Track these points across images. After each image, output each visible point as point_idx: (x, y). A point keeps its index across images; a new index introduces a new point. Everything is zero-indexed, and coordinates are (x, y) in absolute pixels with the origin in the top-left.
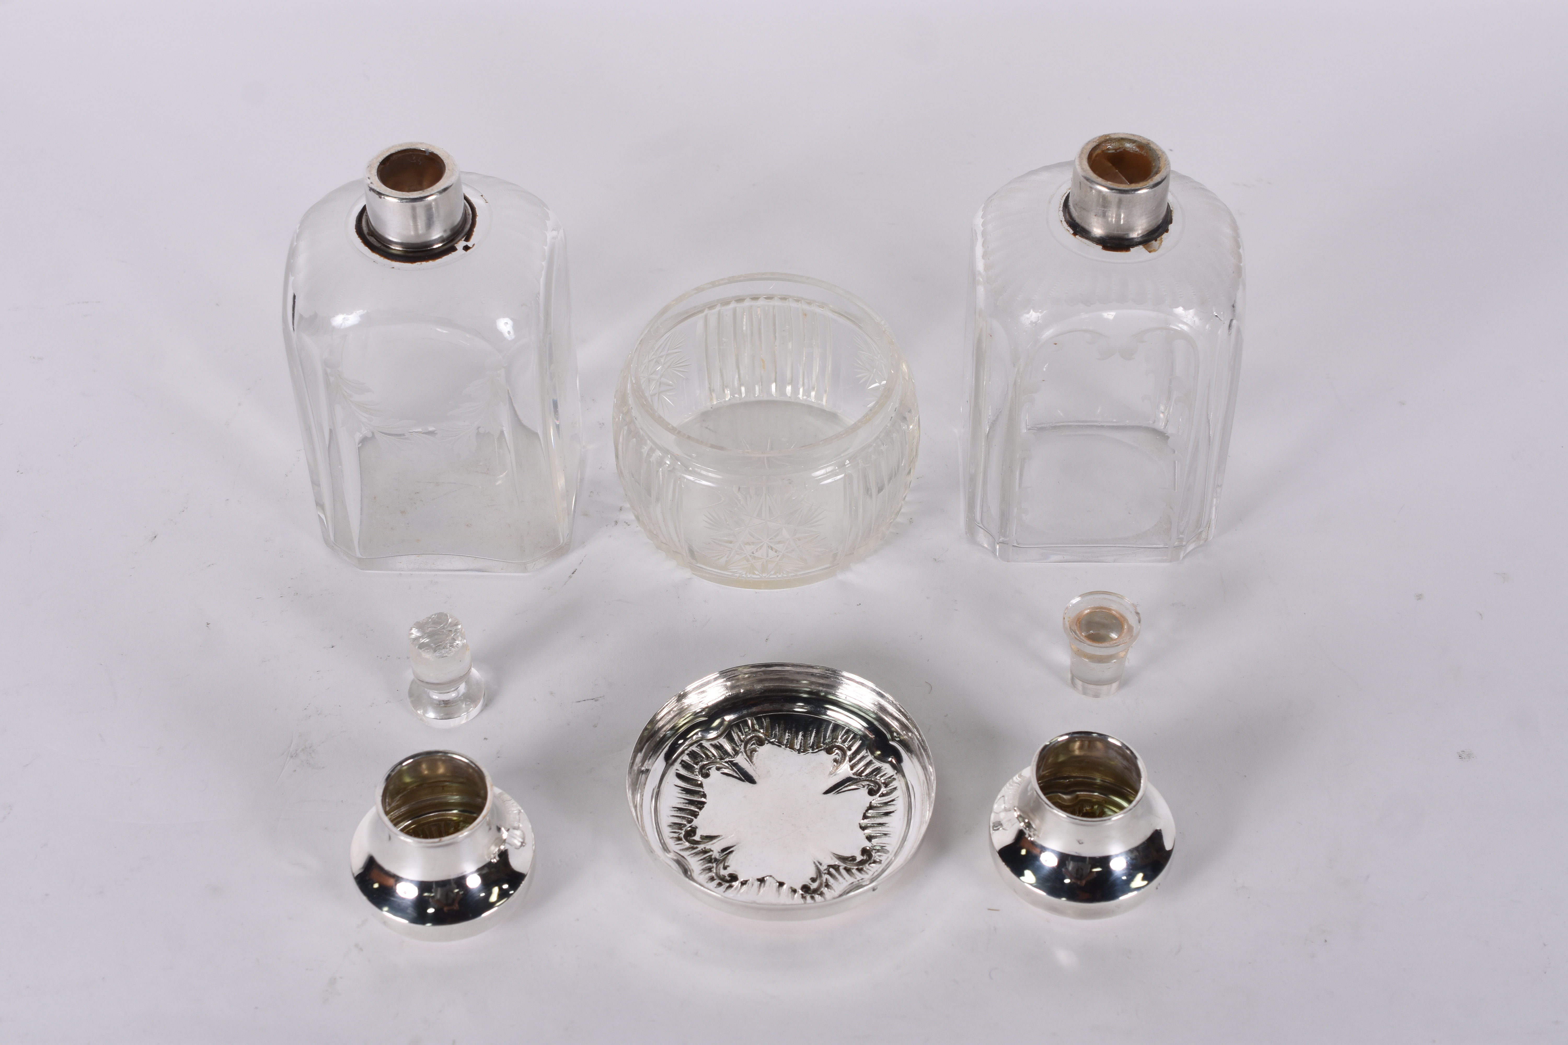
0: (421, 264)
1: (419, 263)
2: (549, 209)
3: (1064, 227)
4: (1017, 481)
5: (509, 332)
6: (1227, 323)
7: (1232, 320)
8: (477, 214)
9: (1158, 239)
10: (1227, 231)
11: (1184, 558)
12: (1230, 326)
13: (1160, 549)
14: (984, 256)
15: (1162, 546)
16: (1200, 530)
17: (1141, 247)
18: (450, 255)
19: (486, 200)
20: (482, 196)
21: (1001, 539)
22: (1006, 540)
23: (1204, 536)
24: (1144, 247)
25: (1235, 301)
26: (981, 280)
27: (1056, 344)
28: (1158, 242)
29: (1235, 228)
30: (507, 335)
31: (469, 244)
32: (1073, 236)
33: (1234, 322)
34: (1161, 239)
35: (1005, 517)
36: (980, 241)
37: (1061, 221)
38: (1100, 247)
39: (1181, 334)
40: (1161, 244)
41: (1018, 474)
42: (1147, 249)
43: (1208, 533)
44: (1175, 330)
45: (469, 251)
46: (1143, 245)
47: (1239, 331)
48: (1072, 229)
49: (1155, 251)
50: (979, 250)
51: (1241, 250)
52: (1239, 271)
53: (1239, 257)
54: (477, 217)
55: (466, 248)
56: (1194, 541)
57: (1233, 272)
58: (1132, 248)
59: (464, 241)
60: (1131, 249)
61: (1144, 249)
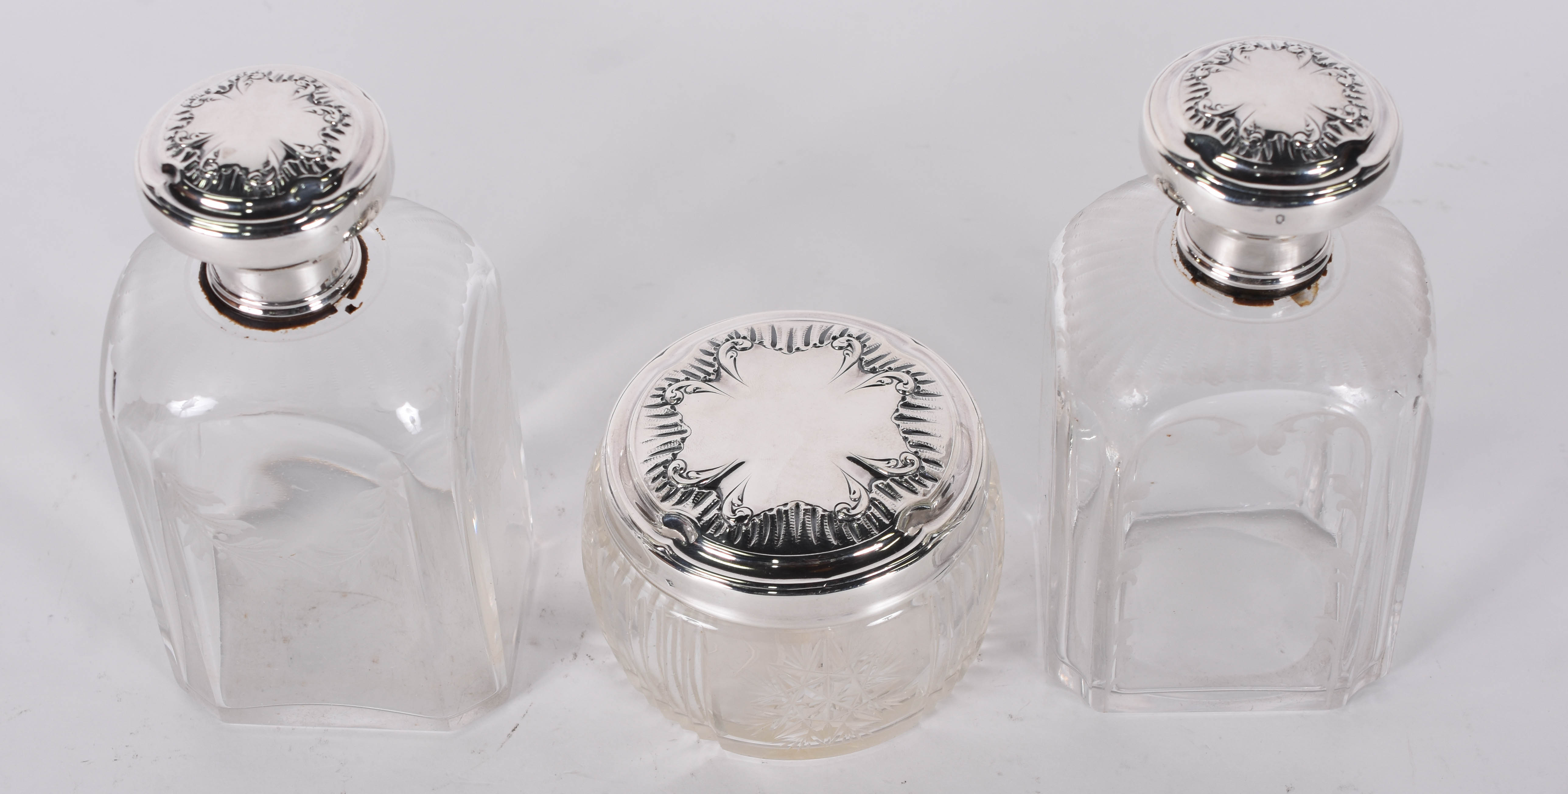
0: (286, 332)
1: (283, 331)
2: (473, 245)
3: (1180, 270)
4: (1117, 611)
5: (413, 421)
6: (1412, 401)
7: (1417, 398)
8: (369, 258)
9: (1312, 286)
10: (1409, 268)
11: (1349, 701)
12: (1415, 403)
13: (1317, 693)
14: (1067, 309)
15: (1317, 688)
16: (1371, 664)
17: (1289, 298)
18: (327, 318)
19: (382, 236)
20: (377, 229)
21: (1095, 683)
22: (1102, 683)
23: (1375, 670)
24: (1293, 298)
25: (1422, 370)
26: (1064, 340)
27: (1170, 436)
28: (1312, 290)
29: (1419, 261)
30: (410, 426)
31: (355, 302)
32: (1191, 283)
33: (1420, 399)
34: (1317, 285)
35: (1101, 654)
36: (1061, 287)
37: (1175, 260)
38: (1231, 299)
39: (1347, 420)
40: (1316, 293)
41: (1117, 601)
42: (1297, 302)
43: (1381, 666)
44: (1338, 415)
45: (354, 313)
46: (1291, 296)
47: (1427, 410)
48: (1190, 273)
49: (1308, 303)
50: (1059, 299)
51: (1429, 296)
52: (1427, 326)
53: (1427, 307)
54: (369, 262)
55: (351, 309)
56: (1363, 678)
57: (1419, 330)
58: (1276, 300)
59: (348, 297)
60: (1274, 301)
61: (1292, 301)
